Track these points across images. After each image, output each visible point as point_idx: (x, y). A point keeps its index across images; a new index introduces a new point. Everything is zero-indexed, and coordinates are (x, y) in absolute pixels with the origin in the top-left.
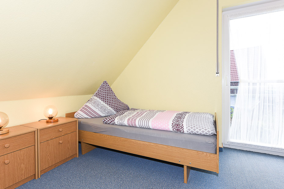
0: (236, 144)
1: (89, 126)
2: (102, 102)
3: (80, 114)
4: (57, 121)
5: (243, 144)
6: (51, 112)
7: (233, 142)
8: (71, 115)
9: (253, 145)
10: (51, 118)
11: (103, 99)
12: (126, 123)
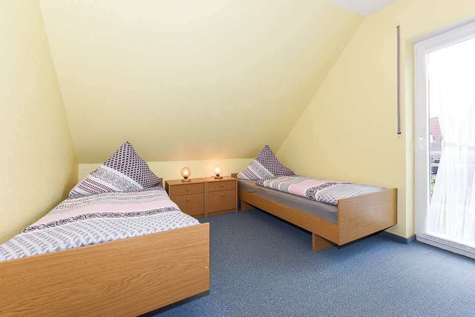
0: (437, 239)
1: (245, 186)
2: (261, 166)
3: (242, 175)
4: (222, 178)
5: (449, 242)
6: (218, 171)
7: (432, 235)
8: (234, 175)
9: (468, 247)
10: (218, 175)
11: (263, 163)
12: (271, 186)
